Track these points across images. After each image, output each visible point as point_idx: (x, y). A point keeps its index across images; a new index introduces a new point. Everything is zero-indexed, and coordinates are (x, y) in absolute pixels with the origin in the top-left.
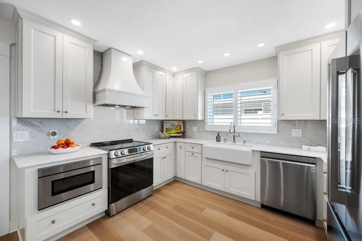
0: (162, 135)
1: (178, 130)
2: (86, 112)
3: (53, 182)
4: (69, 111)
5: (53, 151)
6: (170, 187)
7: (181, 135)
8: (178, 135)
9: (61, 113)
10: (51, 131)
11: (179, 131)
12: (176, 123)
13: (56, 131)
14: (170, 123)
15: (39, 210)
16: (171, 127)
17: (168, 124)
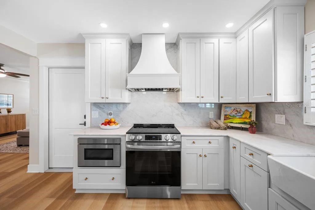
0: (214, 124)
1: (246, 118)
2: (121, 97)
3: (85, 150)
4: (110, 98)
5: (103, 126)
6: (212, 203)
7: (248, 126)
8: (243, 126)
9: (104, 99)
10: (109, 112)
11: (247, 121)
12: (243, 108)
13: (112, 112)
14: (233, 108)
15: (78, 166)
16: (233, 114)
17: (228, 109)
